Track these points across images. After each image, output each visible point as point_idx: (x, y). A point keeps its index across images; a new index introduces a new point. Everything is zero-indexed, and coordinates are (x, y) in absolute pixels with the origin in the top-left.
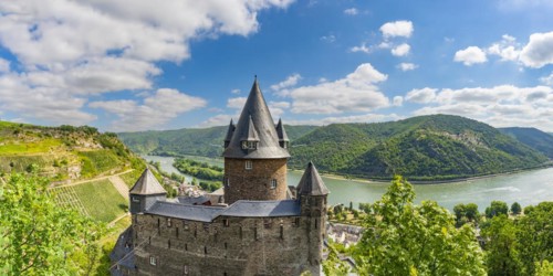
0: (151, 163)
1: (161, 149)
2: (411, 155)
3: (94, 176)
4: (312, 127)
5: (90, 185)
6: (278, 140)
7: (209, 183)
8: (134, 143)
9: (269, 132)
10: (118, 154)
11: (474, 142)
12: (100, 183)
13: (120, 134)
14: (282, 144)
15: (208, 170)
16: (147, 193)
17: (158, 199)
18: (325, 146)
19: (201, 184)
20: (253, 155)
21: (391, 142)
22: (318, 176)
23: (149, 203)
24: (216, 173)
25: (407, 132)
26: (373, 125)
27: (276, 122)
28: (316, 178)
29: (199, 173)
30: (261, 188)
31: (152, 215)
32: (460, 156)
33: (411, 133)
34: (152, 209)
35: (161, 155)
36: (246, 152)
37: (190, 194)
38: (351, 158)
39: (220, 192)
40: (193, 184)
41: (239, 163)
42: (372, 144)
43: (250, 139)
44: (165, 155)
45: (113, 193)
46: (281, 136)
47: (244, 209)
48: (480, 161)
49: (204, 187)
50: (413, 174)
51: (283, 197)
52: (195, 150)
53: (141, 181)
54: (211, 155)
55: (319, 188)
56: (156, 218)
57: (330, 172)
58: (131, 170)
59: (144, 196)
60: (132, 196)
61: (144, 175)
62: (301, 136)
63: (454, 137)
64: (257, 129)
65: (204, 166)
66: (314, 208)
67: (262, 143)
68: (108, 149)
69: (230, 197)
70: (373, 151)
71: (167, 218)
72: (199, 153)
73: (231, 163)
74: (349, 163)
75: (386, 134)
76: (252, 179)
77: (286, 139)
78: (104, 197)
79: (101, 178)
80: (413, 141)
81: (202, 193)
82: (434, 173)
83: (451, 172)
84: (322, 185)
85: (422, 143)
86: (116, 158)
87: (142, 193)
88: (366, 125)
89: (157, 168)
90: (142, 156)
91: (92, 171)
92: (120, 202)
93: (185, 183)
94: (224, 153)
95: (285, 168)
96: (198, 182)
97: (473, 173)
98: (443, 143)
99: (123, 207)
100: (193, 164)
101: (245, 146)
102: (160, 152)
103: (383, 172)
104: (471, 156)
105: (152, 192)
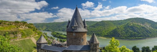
0: (44, 33)
1: (47, 29)
2: (128, 31)
3: (26, 37)
4: (96, 22)
5: (24, 40)
6: (83, 26)
7: (63, 40)
8: (39, 27)
9: (81, 23)
10: (34, 30)
11: (148, 27)
12: (27, 39)
13: (34, 24)
14: (85, 27)
15: (62, 36)
16: (42, 43)
17: (45, 45)
18: (100, 28)
19: (60, 40)
20: (76, 31)
21: (121, 27)
22: (96, 37)
23: (42, 46)
24: (65, 37)
25: (126, 23)
26: (115, 21)
27: (83, 20)
28: (95, 38)
29: (59, 36)
30: (78, 41)
31: (43, 50)
32: (144, 31)
33: (128, 24)
34: (43, 48)
35: (47, 31)
36: (73, 30)
37: (56, 43)
38: (108, 32)
39: (66, 43)
40: (57, 40)
41: (71, 33)
42: (115, 27)
43: (75, 26)
44: (48, 31)
45: (32, 43)
46: (84, 25)
47: (72, 48)
48: (150, 33)
49: (61, 41)
50: (129, 37)
51: (85, 44)
52: (58, 29)
53: (40, 39)
54: (63, 31)
55: (96, 41)
56: (45, 51)
57: (101, 36)
58: (37, 36)
59: (41, 44)
60: (37, 43)
61: (41, 37)
62: (92, 24)
63: (142, 25)
64: (77, 22)
65: (61, 34)
66: (95, 48)
67: (79, 27)
68: (30, 29)
69: (68, 44)
70: (115, 29)
71: (48, 51)
72: (60, 30)
73: (69, 33)
74: (108, 33)
75: (120, 24)
76: (75, 38)
77: (86, 25)
78: (29, 44)
79: (28, 38)
80: (129, 26)
81: (60, 43)
82: (135, 36)
83: (141, 36)
84: (97, 40)
85: (132, 27)
86: (33, 31)
87: (40, 43)
88: (113, 21)
89: (46, 35)
90: (41, 31)
91: (25, 36)
92: (34, 46)
93: (55, 40)
94: (67, 30)
95: (86, 35)
96: (59, 39)
97: (148, 37)
98: (138, 27)
99: (35, 47)
100: (58, 34)
101: (73, 28)
102: (47, 30)
103: (118, 36)
104: (147, 31)
105: (43, 42)
